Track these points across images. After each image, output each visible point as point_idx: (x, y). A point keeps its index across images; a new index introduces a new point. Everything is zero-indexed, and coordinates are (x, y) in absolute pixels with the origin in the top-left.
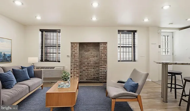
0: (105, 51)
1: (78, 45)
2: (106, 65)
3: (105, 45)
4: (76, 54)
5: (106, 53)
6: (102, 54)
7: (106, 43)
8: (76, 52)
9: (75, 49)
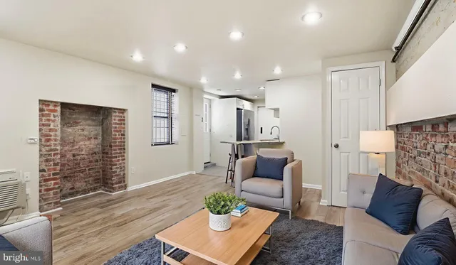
0: (123, 126)
1: (59, 109)
2: (124, 156)
3: (121, 115)
4: (51, 133)
5: (124, 131)
6: (117, 134)
7: (124, 110)
8: (52, 127)
9: (49, 120)
